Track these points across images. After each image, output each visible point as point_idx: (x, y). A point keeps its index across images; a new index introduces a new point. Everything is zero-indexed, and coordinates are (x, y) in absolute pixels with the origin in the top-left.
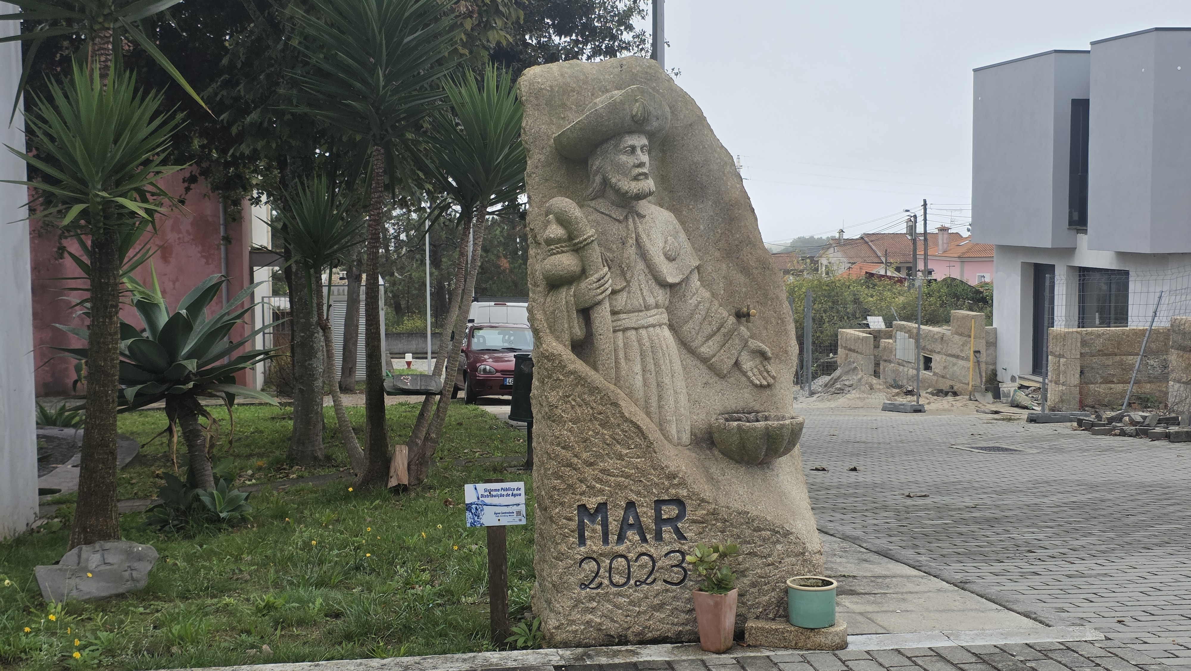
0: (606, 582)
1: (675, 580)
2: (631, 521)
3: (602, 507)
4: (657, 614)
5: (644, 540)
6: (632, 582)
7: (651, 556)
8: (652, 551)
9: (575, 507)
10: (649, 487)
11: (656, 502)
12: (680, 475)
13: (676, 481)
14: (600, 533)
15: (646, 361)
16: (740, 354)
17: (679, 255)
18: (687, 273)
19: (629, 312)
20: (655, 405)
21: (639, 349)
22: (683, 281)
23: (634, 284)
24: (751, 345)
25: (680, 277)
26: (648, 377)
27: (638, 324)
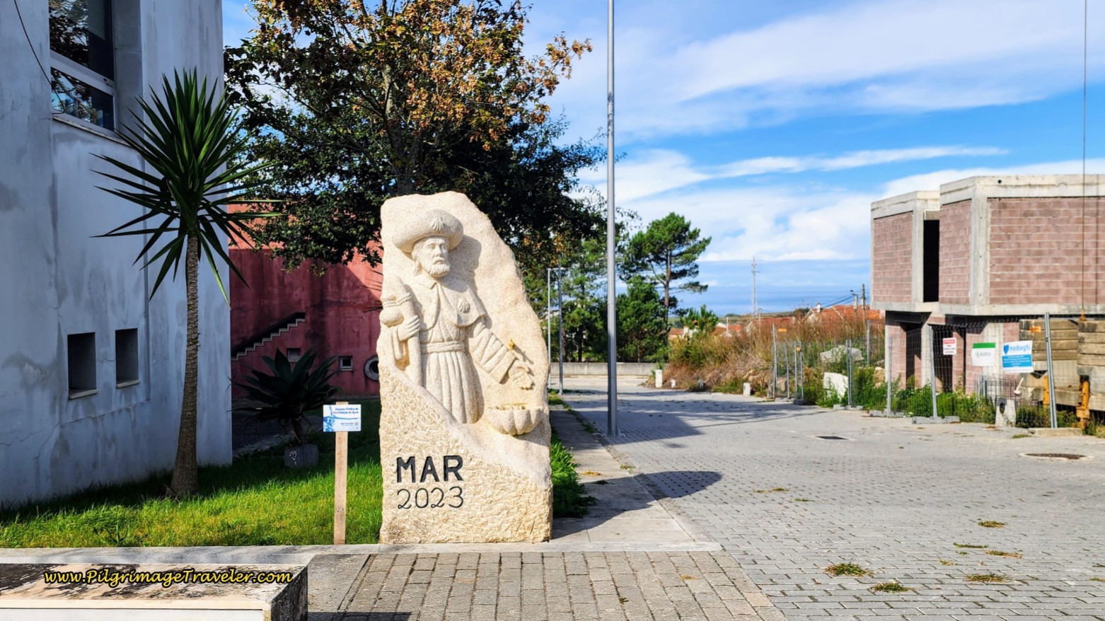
0: (414, 504)
1: (456, 505)
2: (429, 468)
3: (411, 460)
4: (444, 525)
5: (437, 480)
6: (429, 505)
7: (441, 490)
8: (442, 487)
9: (396, 458)
10: (441, 448)
11: (445, 457)
12: (460, 441)
13: (457, 444)
14: (410, 475)
15: (443, 371)
16: (509, 369)
17: (469, 309)
18: (474, 320)
19: (434, 342)
20: (448, 398)
21: (439, 364)
22: (472, 324)
23: (437, 326)
24: (516, 363)
25: (470, 322)
26: (444, 381)
27: (440, 350)
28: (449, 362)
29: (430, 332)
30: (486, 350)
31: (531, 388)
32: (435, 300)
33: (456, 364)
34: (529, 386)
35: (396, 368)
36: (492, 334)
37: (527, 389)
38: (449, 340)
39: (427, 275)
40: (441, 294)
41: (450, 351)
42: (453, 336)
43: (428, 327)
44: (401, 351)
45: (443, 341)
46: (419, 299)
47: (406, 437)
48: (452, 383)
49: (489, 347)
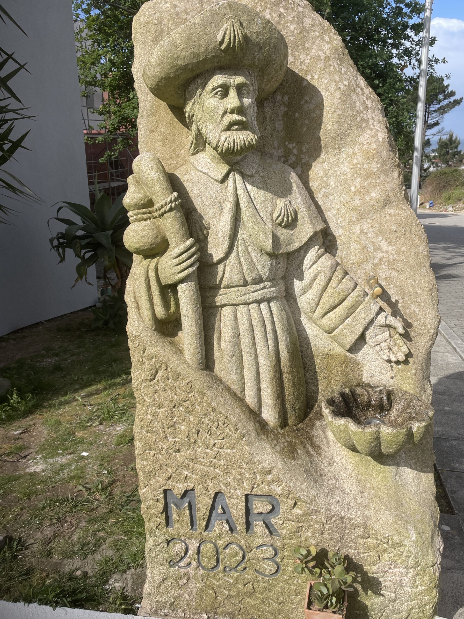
0: (194, 562)
1: (268, 573)
2: (219, 510)
3: (188, 494)
5: (233, 529)
6: (221, 566)
7: (240, 546)
8: (242, 542)
9: (161, 490)
10: (240, 482)
11: (247, 496)
12: (275, 472)
13: (269, 477)
14: (187, 519)
15: (245, 342)
16: (366, 328)
17: (295, 220)
18: (305, 240)
19: (227, 287)
20: (255, 388)
21: (237, 328)
22: (301, 248)
23: (233, 256)
24: (381, 319)
25: (296, 245)
26: (247, 358)
27: (238, 300)
28: (256, 322)
29: (221, 267)
30: (325, 295)
31: (406, 362)
32: (228, 206)
33: (268, 325)
34: (402, 358)
35: (156, 337)
36: (338, 264)
37: (398, 362)
38: (258, 281)
39: (214, 152)
40: (241, 192)
41: (259, 302)
42: (264, 273)
43: (215, 260)
44: (166, 305)
45: (245, 284)
46: (197, 203)
47: (180, 457)
48: (261, 361)
49: (330, 290)
